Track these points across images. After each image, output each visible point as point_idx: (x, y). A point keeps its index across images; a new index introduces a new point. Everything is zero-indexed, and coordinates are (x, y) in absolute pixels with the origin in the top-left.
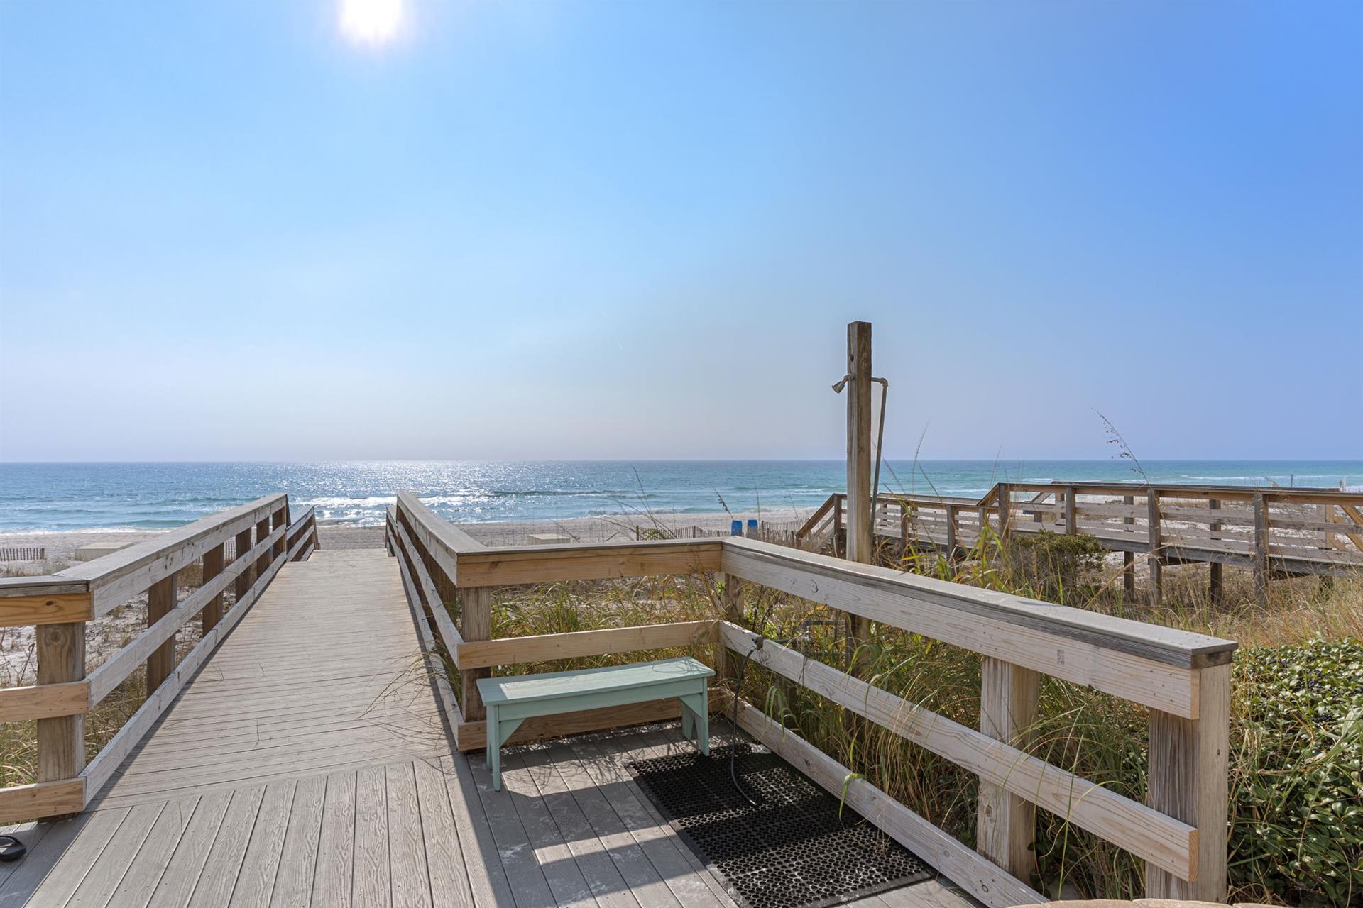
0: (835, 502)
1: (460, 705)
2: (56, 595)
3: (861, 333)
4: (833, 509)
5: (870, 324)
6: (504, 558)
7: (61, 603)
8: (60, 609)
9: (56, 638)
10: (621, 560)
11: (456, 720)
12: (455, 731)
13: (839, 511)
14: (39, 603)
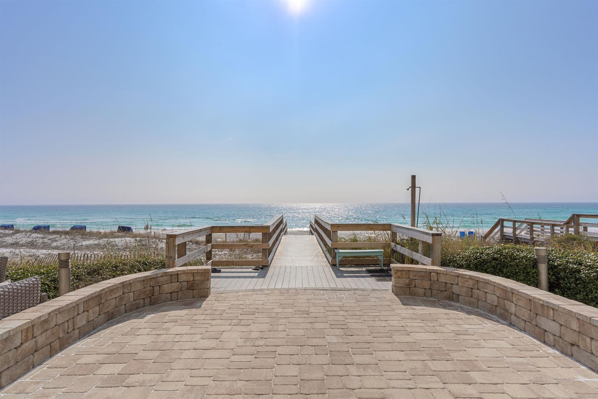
0: (501, 222)
1: (331, 257)
2: (265, 228)
3: (414, 177)
4: (500, 225)
5: (415, 176)
6: (340, 225)
7: (266, 230)
8: (265, 230)
9: (265, 235)
10: (366, 227)
11: (330, 259)
12: (330, 262)
13: (503, 227)
14: (263, 229)
